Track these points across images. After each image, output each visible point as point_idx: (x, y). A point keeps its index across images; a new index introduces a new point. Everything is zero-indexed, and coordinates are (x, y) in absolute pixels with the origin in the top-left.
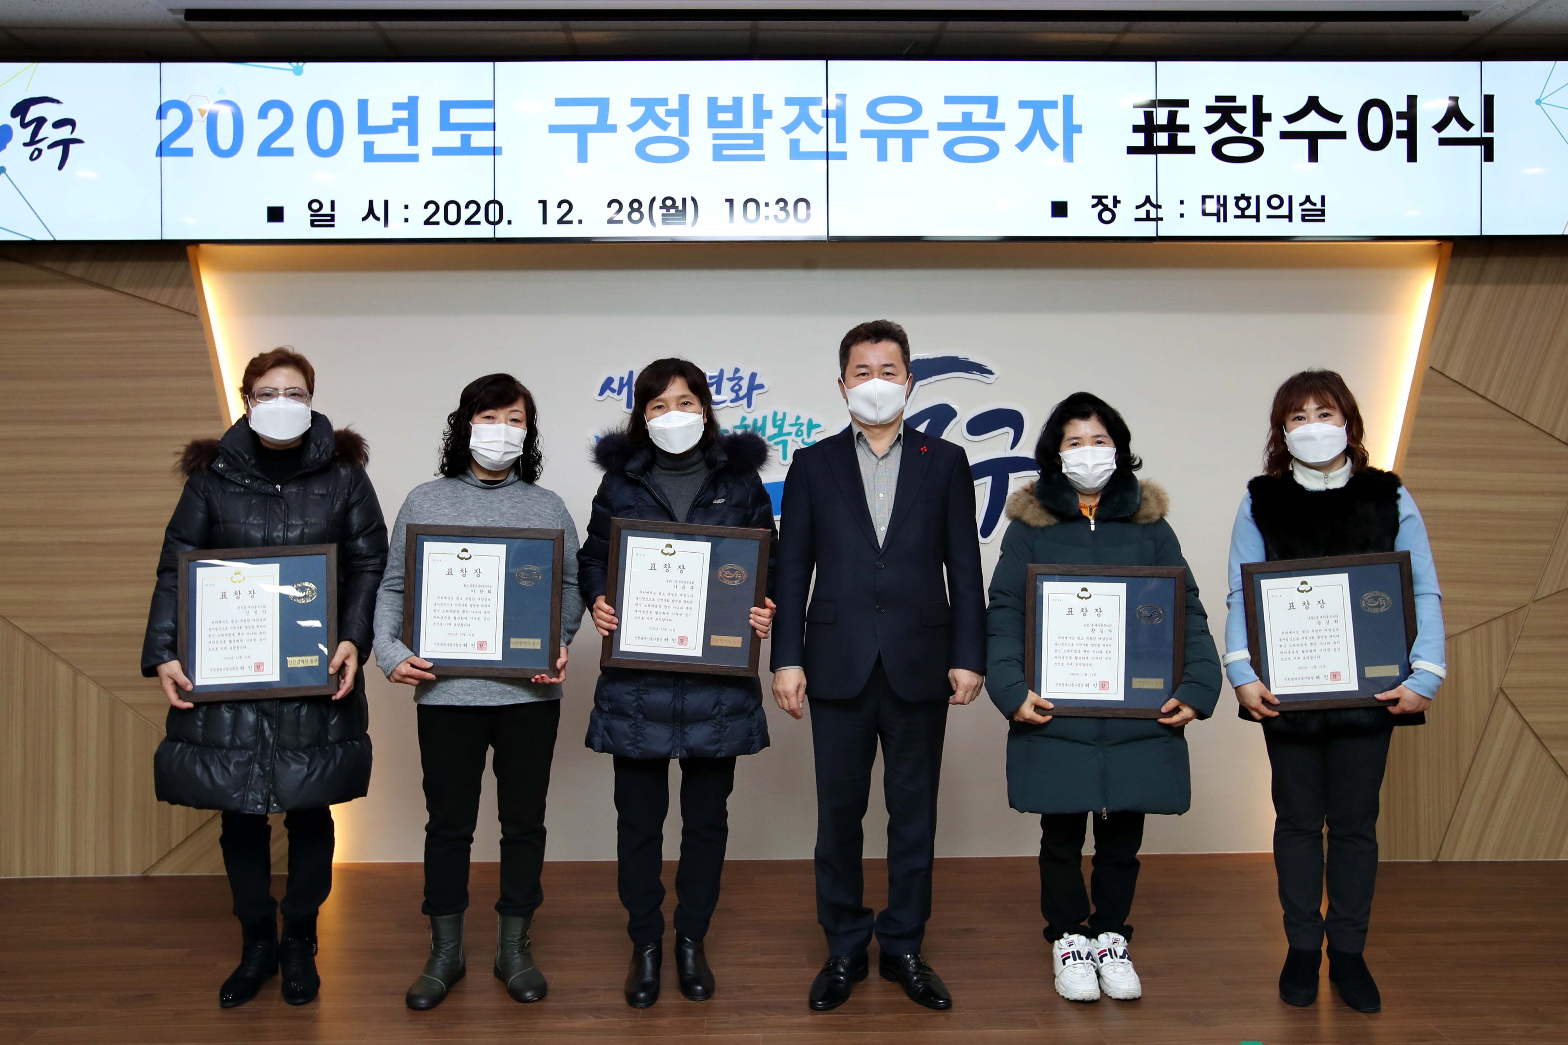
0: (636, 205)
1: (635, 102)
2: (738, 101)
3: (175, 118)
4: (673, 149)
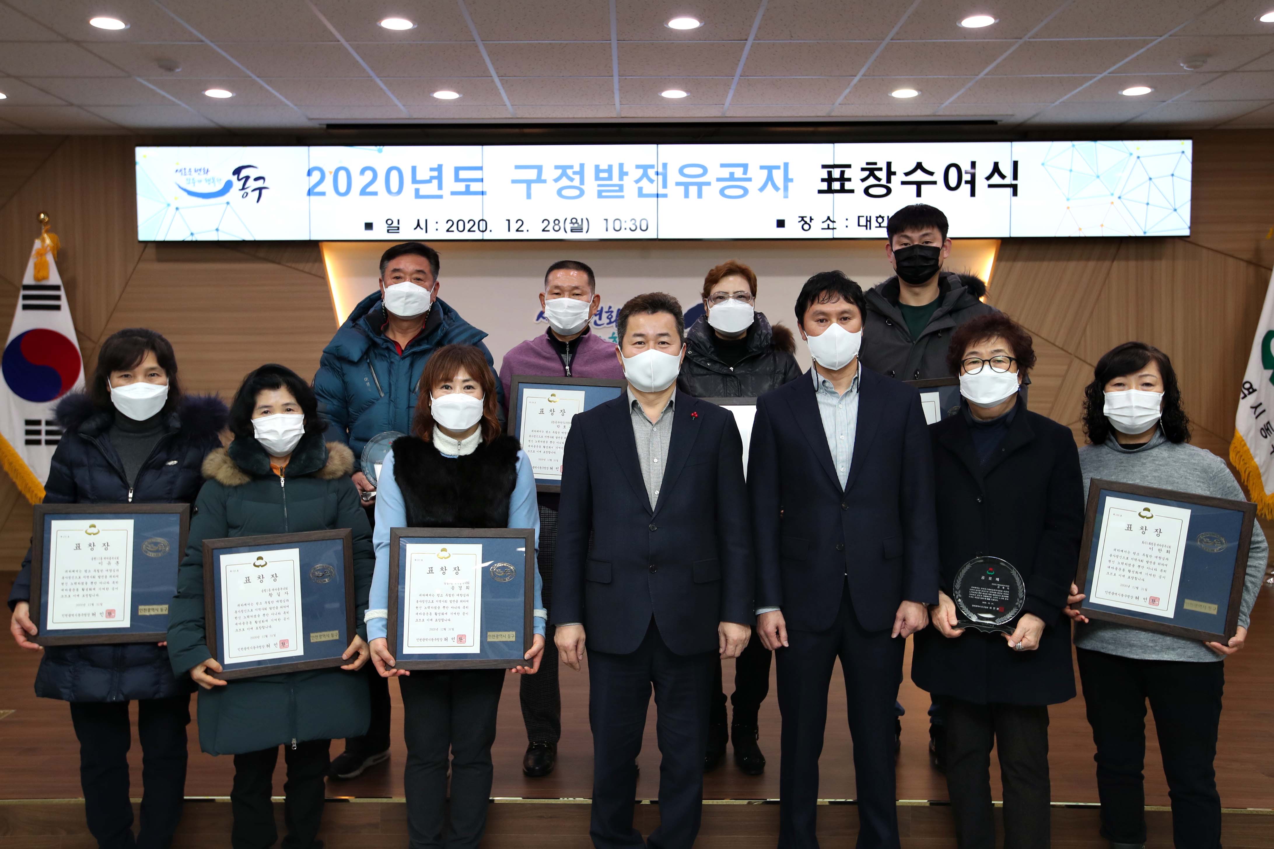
0: (557, 222)
1: (557, 167)
2: (610, 167)
3: (316, 175)
4: (576, 192)
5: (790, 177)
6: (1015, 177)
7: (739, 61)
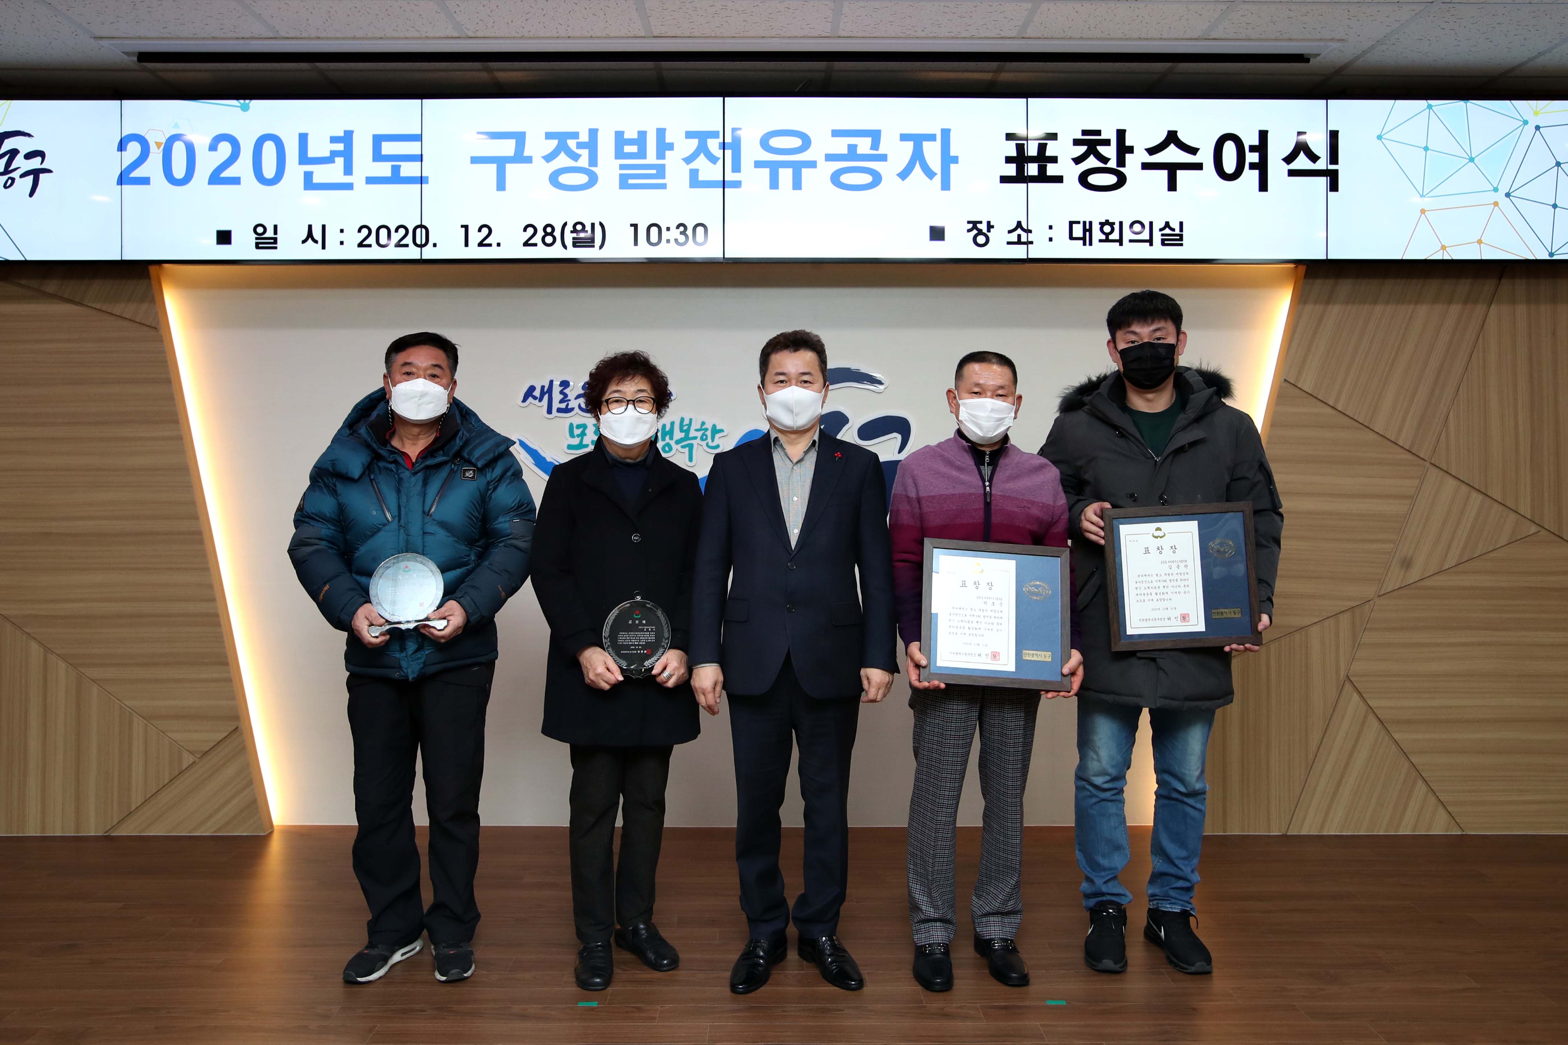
0: (549, 230)
1: (549, 136)
2: (642, 135)
3: (134, 150)
4: (583, 179)
5: (953, 153)
6: (1334, 157)
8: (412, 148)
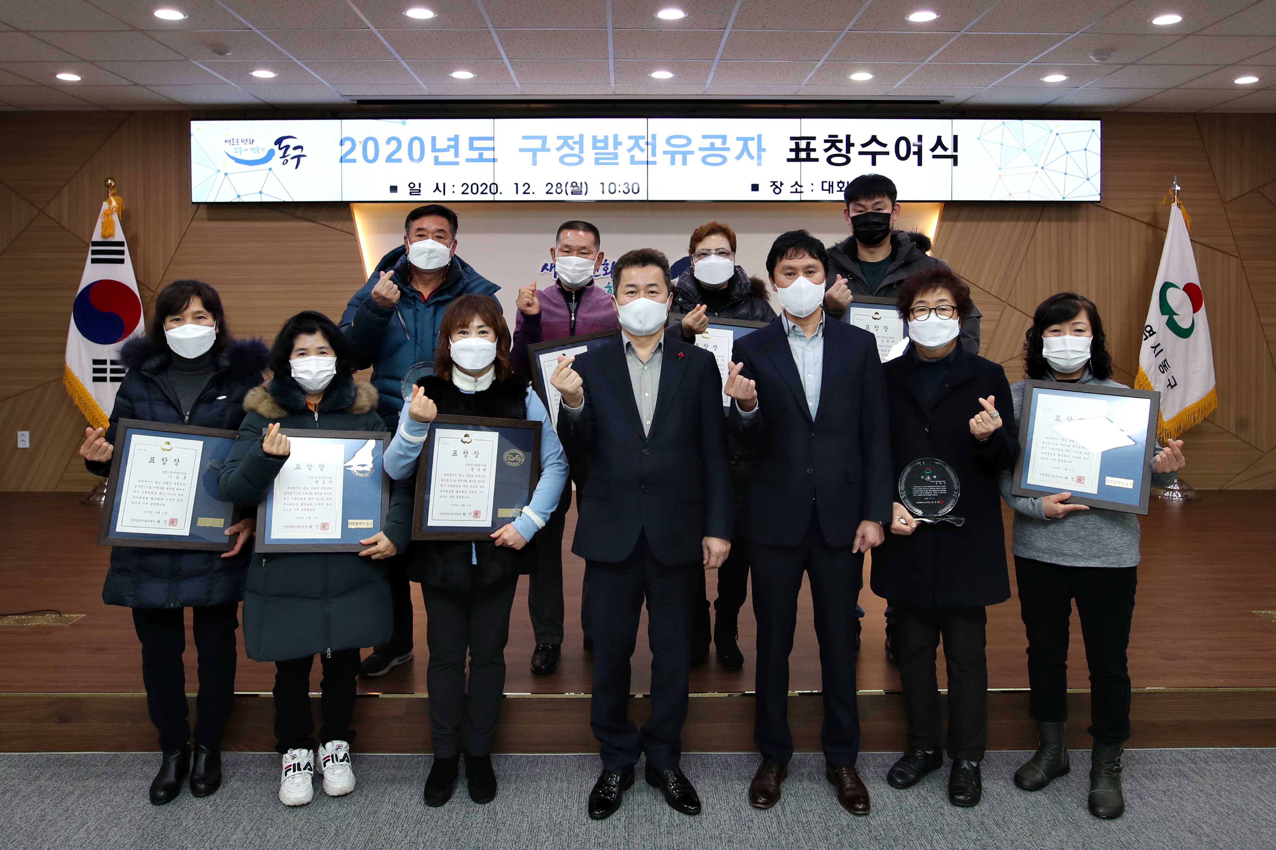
0: (559, 185)
1: (559, 138)
2: (606, 138)
3: (348, 145)
4: (576, 160)
5: (763, 147)
6: (955, 150)
7: (719, 46)
8: (489, 144)
